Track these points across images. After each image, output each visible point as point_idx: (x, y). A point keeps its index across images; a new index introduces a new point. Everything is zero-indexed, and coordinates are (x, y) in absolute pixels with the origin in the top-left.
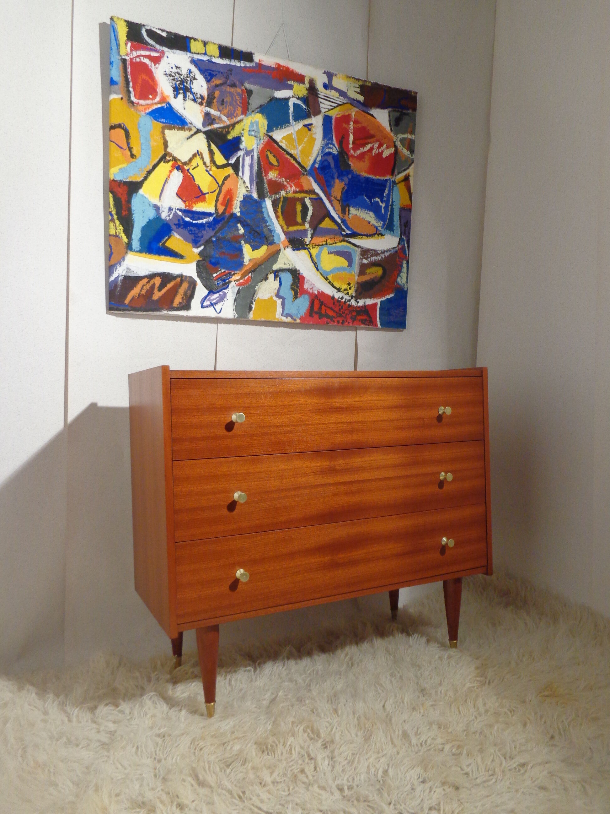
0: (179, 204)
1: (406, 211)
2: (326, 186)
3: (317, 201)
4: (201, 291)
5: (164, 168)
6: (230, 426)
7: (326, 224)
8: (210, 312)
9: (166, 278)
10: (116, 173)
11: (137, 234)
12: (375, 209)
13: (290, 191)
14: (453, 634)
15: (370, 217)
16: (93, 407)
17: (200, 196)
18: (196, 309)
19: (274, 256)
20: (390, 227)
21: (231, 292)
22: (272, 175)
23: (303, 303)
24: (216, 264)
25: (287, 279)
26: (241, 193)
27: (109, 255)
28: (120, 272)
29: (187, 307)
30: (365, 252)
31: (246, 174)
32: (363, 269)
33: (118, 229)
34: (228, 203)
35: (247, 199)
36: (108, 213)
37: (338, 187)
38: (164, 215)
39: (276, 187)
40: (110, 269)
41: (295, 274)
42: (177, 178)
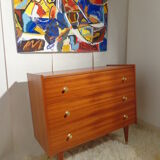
0: (38, 16)
1: (106, 15)
2: (83, 8)
3: (80, 13)
4: (47, 44)
5: (32, 4)
6: (63, 92)
7: (83, 20)
8: (50, 50)
9: (35, 40)
10: (16, 7)
11: (25, 26)
12: (97, 15)
13: (72, 10)
14: (127, 140)
15: (96, 17)
16: (16, 83)
17: (44, 13)
18: (45, 50)
19: (68, 31)
20: (102, 20)
21: (56, 44)
22: (66, 5)
23: (77, 45)
24: (51, 35)
25: (72, 38)
26: (57, 11)
27: (16, 35)
28: (20, 39)
29: (42, 49)
30: (95, 28)
31: (58, 5)
32: (95, 33)
33: (18, 25)
34: (53, 15)
35: (59, 13)
36: (15, 20)
37: (86, 8)
38: (33, 20)
39: (68, 9)
40: (17, 39)
41: (75, 36)
42: (37, 7)
